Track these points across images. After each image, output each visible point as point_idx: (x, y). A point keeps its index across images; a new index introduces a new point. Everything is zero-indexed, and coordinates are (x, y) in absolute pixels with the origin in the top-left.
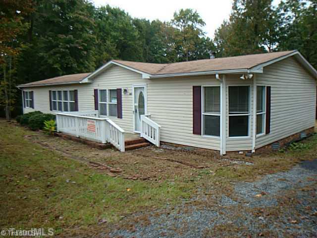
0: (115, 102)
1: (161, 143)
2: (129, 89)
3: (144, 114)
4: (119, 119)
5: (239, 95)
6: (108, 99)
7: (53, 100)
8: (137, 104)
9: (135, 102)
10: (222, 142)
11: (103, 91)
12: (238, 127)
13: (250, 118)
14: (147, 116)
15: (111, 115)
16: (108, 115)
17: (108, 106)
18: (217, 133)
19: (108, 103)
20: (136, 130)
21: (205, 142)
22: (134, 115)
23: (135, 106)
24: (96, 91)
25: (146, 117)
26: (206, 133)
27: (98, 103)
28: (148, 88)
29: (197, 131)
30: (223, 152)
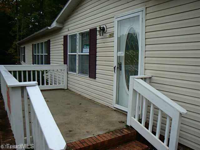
0: (86, 51)
2: (108, 26)
3: (136, 73)
4: (91, 79)
6: (78, 48)
7: (34, 54)
8: (122, 54)
9: (119, 50)
11: (73, 37)
14: (145, 79)
15: (82, 72)
16: (77, 71)
17: (77, 58)
19: (78, 53)
20: (118, 103)
22: (115, 75)
23: (119, 58)
24: (65, 37)
25: (142, 82)
27: (67, 54)
28: (149, 16)
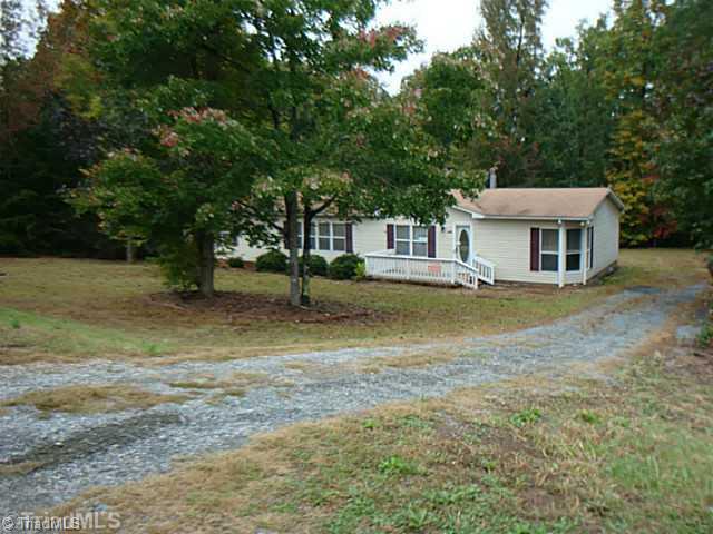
0: (424, 240)
1: (495, 281)
5: (574, 235)
6: (411, 237)
10: (560, 276)
12: (573, 263)
13: (582, 257)
16: (412, 254)
17: (411, 245)
18: (556, 269)
19: (411, 241)
21: (543, 277)
24: (390, 226)
26: (543, 269)
27: (393, 240)
29: (534, 268)
30: (561, 285)
